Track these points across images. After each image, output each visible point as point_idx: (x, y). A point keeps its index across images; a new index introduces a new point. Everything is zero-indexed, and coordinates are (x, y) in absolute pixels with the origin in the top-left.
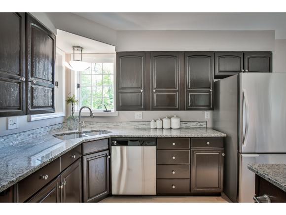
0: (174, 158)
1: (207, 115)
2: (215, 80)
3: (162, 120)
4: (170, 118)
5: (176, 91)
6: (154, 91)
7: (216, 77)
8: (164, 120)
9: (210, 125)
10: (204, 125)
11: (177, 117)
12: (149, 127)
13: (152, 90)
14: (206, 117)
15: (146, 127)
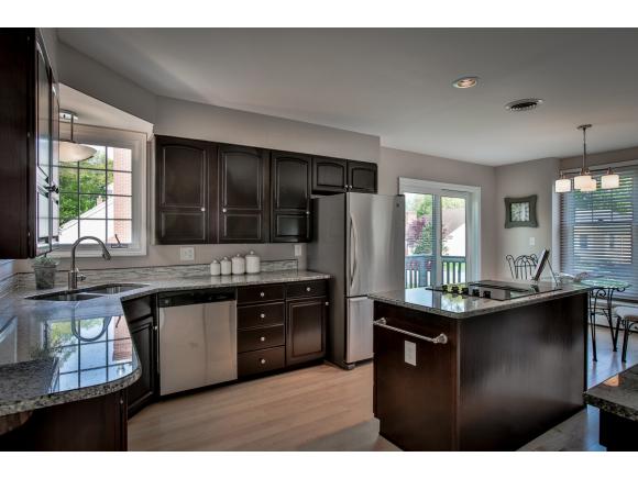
0: (263, 316)
1: (299, 250)
2: (313, 197)
3: (230, 260)
4: (243, 256)
5: (257, 212)
6: (224, 210)
7: (315, 192)
8: (234, 260)
9: (302, 265)
10: (294, 265)
11: (255, 254)
12: (206, 272)
13: (221, 211)
14: (296, 254)
15: (202, 273)
